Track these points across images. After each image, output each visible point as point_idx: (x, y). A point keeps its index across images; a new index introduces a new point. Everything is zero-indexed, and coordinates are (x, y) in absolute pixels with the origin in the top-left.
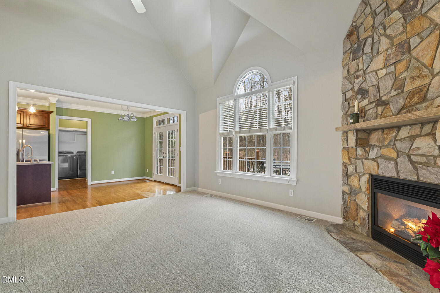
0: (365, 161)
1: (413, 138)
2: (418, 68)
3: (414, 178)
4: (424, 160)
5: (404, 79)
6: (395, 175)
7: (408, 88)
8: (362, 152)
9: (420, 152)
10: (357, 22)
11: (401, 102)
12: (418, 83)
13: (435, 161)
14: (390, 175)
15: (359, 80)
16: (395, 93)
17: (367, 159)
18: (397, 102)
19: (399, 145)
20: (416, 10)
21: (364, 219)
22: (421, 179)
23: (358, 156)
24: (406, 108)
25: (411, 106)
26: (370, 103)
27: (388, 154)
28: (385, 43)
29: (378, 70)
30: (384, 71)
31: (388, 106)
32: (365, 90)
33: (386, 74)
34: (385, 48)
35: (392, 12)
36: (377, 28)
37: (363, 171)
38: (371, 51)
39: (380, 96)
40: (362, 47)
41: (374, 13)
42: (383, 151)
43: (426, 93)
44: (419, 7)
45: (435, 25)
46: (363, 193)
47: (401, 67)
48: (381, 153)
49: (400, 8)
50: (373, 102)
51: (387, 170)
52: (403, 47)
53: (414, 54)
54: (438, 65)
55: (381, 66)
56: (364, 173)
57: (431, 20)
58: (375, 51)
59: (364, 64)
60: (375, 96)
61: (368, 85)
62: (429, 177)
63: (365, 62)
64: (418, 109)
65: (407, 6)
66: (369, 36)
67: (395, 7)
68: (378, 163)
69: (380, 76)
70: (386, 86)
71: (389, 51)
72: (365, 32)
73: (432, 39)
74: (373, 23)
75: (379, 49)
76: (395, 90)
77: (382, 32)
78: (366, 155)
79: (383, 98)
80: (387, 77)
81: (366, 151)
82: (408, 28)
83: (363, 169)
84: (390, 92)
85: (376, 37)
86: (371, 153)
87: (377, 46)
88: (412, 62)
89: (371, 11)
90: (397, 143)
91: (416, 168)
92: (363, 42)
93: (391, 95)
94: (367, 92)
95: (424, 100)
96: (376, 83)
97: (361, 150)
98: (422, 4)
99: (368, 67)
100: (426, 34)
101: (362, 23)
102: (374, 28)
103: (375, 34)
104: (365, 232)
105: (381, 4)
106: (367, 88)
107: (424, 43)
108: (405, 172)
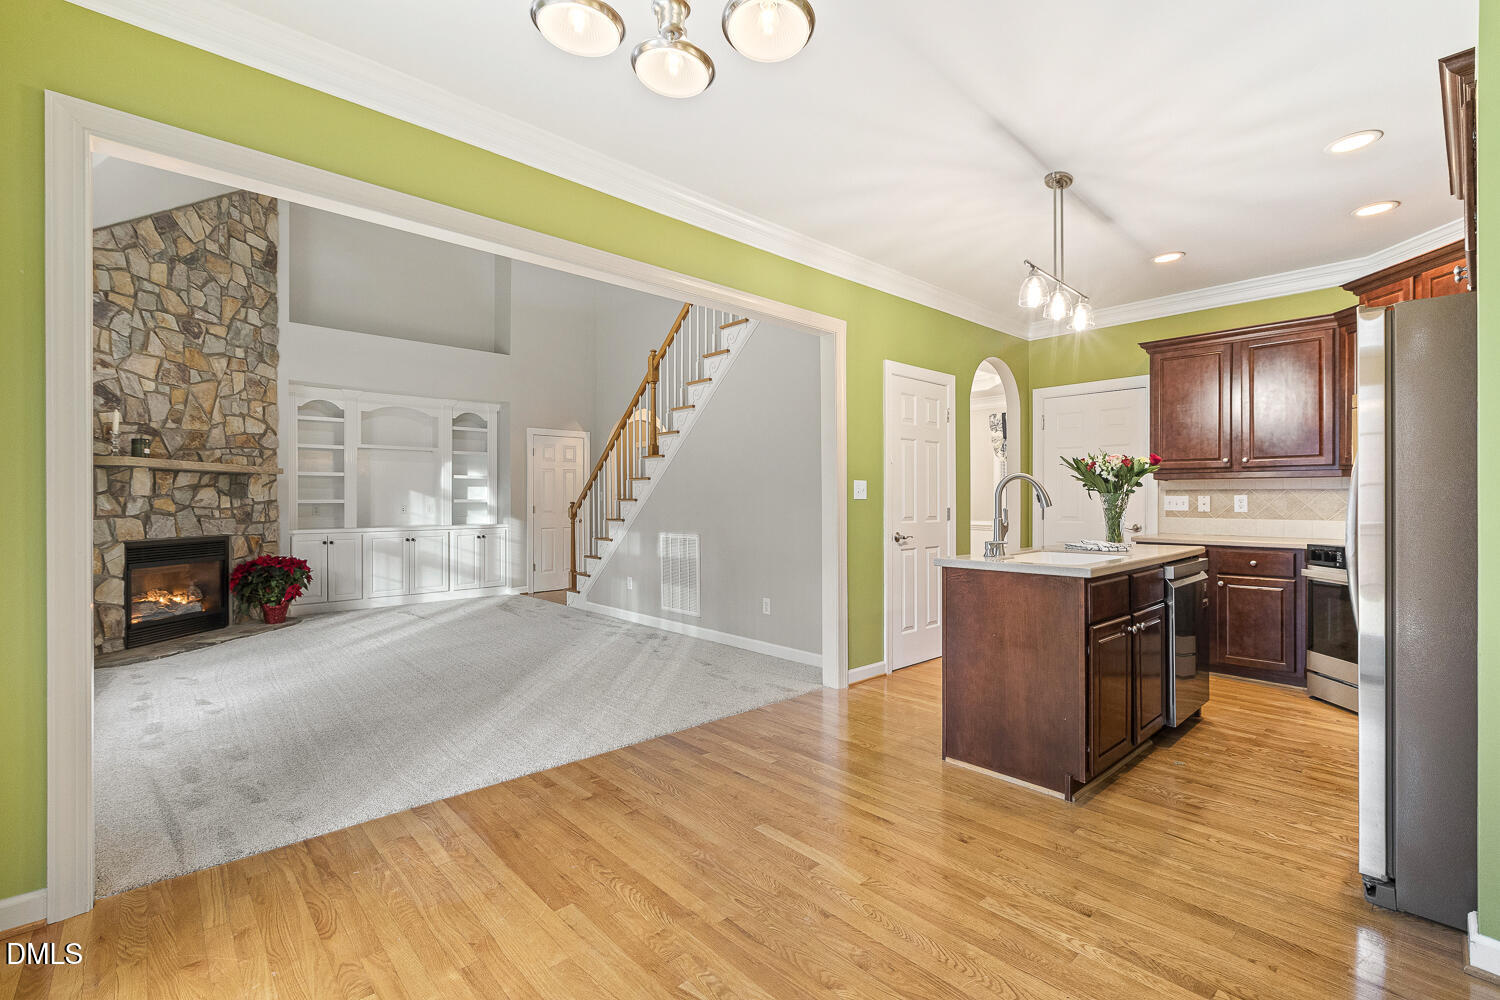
0: (119, 521)
1: (195, 488)
2: (197, 408)
4: (207, 512)
5: (183, 413)
6: (173, 535)
7: (187, 425)
8: (111, 504)
9: (202, 504)
11: (179, 440)
12: (197, 426)
13: (213, 513)
14: (168, 536)
15: (106, 371)
16: (173, 425)
17: (123, 515)
18: (173, 439)
19: (178, 495)
20: (196, 341)
21: (119, 623)
22: (205, 534)
23: (99, 513)
24: (184, 452)
25: (190, 449)
26: (124, 422)
27: (164, 508)
28: (155, 347)
29: (143, 377)
30: (150, 386)
31: (157, 439)
32: (114, 396)
33: (157, 391)
34: (157, 353)
35: (166, 311)
36: (141, 311)
37: (110, 539)
38: (130, 337)
39: (150, 420)
40: (111, 314)
41: (136, 279)
42: (158, 503)
43: (206, 441)
44: (201, 340)
45: (214, 374)
46: (114, 577)
47: (178, 395)
48: (151, 506)
49: (178, 317)
50: (135, 423)
51: (164, 530)
52: (183, 369)
53: (194, 389)
54: (217, 417)
55: (152, 376)
56: (116, 542)
57: (210, 366)
58: (137, 344)
59: (113, 349)
60: (140, 415)
61: (122, 390)
62: (212, 530)
63: (116, 346)
64: (199, 455)
65: (189, 326)
66: (127, 311)
67: (171, 308)
68: (146, 520)
69: (146, 389)
70: (159, 410)
71: (166, 365)
72: (112, 291)
73: (211, 387)
74: (135, 296)
75: (145, 346)
76: (173, 421)
77: (151, 324)
78: (119, 510)
79: (153, 425)
80: (160, 397)
81: (119, 503)
82: (187, 354)
83: (112, 535)
84: (165, 421)
85: (138, 322)
86: (129, 505)
87: (139, 339)
88: (190, 397)
89: (128, 269)
90: (176, 493)
91: (199, 521)
92: (116, 309)
93: (167, 426)
94: (118, 400)
95: (204, 447)
96: (142, 396)
97: (108, 501)
98: (204, 341)
99: (123, 359)
100: (206, 376)
101: (108, 270)
102: (135, 305)
103: (137, 314)
104: (120, 644)
105: (149, 281)
106: (118, 393)
107: (204, 386)
108: (189, 530)
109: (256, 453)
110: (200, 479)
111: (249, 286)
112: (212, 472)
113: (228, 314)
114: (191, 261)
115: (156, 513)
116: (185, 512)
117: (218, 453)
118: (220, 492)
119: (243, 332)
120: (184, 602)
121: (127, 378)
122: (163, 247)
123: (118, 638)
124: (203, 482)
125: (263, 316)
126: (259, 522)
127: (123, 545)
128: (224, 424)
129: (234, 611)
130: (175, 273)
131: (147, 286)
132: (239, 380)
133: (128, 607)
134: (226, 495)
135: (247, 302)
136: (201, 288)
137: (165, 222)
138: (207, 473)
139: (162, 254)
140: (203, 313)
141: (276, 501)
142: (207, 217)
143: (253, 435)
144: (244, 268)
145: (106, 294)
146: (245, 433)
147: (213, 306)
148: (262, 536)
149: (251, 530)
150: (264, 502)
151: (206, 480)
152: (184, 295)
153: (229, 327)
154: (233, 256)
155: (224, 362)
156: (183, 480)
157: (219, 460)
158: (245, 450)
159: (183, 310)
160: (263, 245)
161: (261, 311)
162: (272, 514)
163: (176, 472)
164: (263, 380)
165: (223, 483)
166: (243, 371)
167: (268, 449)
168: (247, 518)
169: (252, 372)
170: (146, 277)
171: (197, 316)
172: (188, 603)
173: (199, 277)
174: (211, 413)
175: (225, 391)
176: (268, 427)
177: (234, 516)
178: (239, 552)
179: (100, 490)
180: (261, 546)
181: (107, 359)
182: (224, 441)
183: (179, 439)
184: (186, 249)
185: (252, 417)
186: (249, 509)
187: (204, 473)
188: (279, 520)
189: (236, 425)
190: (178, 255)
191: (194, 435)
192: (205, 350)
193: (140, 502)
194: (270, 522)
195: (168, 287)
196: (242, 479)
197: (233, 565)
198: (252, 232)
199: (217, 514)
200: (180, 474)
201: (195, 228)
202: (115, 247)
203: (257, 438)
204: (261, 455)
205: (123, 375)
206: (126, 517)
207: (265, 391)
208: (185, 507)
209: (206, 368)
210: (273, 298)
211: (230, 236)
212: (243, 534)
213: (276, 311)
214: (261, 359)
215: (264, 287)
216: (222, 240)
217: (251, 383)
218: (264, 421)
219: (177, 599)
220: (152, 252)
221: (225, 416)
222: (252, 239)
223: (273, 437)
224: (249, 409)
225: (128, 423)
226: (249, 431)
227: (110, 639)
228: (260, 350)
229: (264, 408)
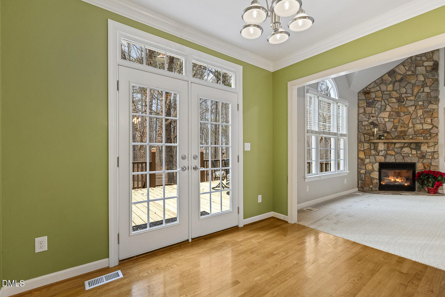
0: (377, 157)
1: (402, 148)
2: (403, 124)
3: (403, 161)
4: (406, 155)
5: (398, 126)
6: (394, 161)
7: (399, 129)
8: (375, 152)
9: (405, 152)
10: (371, 89)
12: (403, 129)
13: (409, 155)
15: (374, 118)
16: (394, 130)
17: (378, 155)
18: (394, 134)
20: (403, 103)
21: (377, 183)
22: (405, 161)
23: (372, 154)
24: (398, 137)
25: (400, 136)
26: (379, 131)
27: (391, 153)
28: (388, 108)
29: (385, 118)
30: (387, 120)
31: (389, 134)
32: (376, 124)
33: (389, 121)
34: (389, 110)
35: (392, 98)
36: (384, 100)
37: (375, 161)
38: (381, 108)
39: (386, 129)
40: (375, 103)
41: (382, 92)
42: (389, 152)
43: (406, 133)
44: (404, 103)
45: (410, 112)
46: (376, 171)
47: (396, 121)
48: (387, 153)
49: (396, 98)
50: (382, 131)
51: (391, 159)
52: (398, 114)
53: (402, 118)
54: (410, 125)
55: (387, 117)
56: (376, 162)
57: (408, 110)
58: (383, 109)
59: (376, 112)
60: (383, 128)
61: (378, 122)
62: (408, 160)
63: (377, 111)
64: (404, 138)
65: (400, 100)
66: (380, 101)
67: (394, 96)
68: (385, 157)
69: (385, 121)
70: (389, 126)
71: (392, 113)
72: (376, 97)
73: (408, 116)
74: (382, 97)
75: (385, 109)
76: (394, 129)
77: (387, 103)
78: (377, 154)
79: (388, 130)
80: (390, 122)
81: (377, 152)
82: (399, 108)
83: (375, 160)
84: (392, 129)
85: (383, 103)
86: (380, 153)
87: (384, 107)
88: (401, 121)
89: (380, 90)
90: (395, 149)
91: (403, 158)
92: (376, 102)
93: (392, 130)
94: (377, 125)
95: (405, 135)
96: (384, 123)
97: (374, 152)
98: (405, 103)
99: (379, 114)
100: (406, 113)
101: (374, 92)
102: (382, 99)
103: (383, 102)
104: (377, 189)
105: (387, 91)
106: (377, 123)
107: (406, 116)
108: (399, 159)
109: (428, 135)
110: (404, 145)
111: (425, 80)
112: (409, 143)
113: (416, 91)
114: (401, 80)
115: (388, 155)
116: (398, 155)
117: (411, 137)
118: (411, 149)
119: (422, 96)
120: (400, 181)
121: (380, 119)
122: (391, 80)
123: (377, 187)
124: (405, 146)
125: (431, 88)
126: (429, 159)
127: (378, 163)
128: (414, 127)
129: (417, 187)
130: (395, 86)
131: (386, 93)
132: (420, 112)
133: (380, 179)
134: (414, 149)
135: (424, 85)
136: (404, 87)
137: (392, 73)
138: (407, 143)
139: (391, 82)
140: (405, 94)
141: (438, 151)
142: (406, 65)
143: (427, 129)
144: (423, 74)
145: (374, 98)
146: (423, 129)
147: (409, 91)
148: (431, 163)
149: (425, 161)
150: (432, 152)
151: (406, 145)
152: (398, 91)
153: (416, 96)
154: (417, 72)
155: (413, 108)
156: (397, 145)
157: (412, 139)
158: (423, 135)
159: (398, 95)
160: (431, 63)
161: (430, 87)
162: (436, 156)
163: (395, 143)
164: (431, 110)
165: (413, 146)
166: (422, 109)
167: (433, 133)
168: (423, 157)
169: (426, 108)
170: (386, 90)
171: (403, 96)
172: (401, 182)
173: (403, 84)
174: (408, 124)
175: (414, 116)
176: (434, 126)
177: (417, 156)
178: (419, 167)
179: (372, 149)
180: (430, 167)
181: (374, 115)
182: (413, 133)
183: (396, 133)
184: (399, 77)
185: (426, 123)
186: (424, 154)
187: (405, 143)
188: (439, 158)
189: (419, 127)
190: (396, 80)
191: (401, 132)
192: (406, 105)
193: (383, 152)
194: (434, 159)
195: (393, 90)
196: (419, 144)
197: (417, 172)
198: (426, 61)
199: (411, 155)
200: (397, 144)
201: (402, 70)
202: (377, 86)
203: (428, 130)
204: (430, 136)
205: (378, 118)
206: (379, 156)
207: (432, 114)
208: (398, 153)
209: (406, 111)
210: (437, 80)
211: (416, 66)
212: (422, 162)
213: (438, 84)
214: (430, 103)
215: (432, 78)
216: (413, 69)
217: (425, 112)
218: (432, 124)
219: (397, 180)
220: (388, 83)
221: (414, 125)
222: (426, 64)
223: (436, 129)
224: (424, 121)
225: (380, 131)
226: (424, 128)
227: (374, 187)
228: (429, 100)
229: (432, 120)
